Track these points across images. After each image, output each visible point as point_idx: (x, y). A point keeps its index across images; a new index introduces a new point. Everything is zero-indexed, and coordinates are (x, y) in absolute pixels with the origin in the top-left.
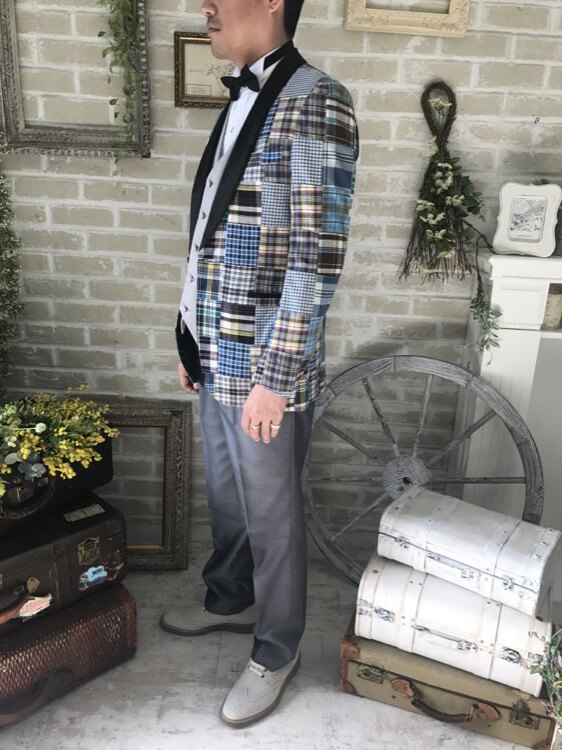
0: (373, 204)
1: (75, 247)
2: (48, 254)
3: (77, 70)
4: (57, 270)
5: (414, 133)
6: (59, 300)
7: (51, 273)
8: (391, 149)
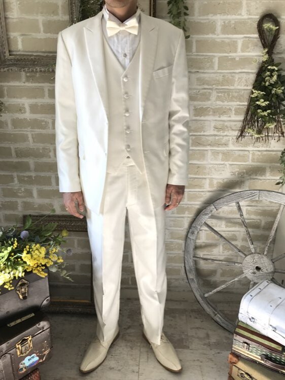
0: (226, 94)
1: (44, 128)
2: (28, 133)
3: (41, 19)
4: (34, 142)
5: (253, 47)
6: (36, 160)
7: (31, 144)
8: (237, 59)
